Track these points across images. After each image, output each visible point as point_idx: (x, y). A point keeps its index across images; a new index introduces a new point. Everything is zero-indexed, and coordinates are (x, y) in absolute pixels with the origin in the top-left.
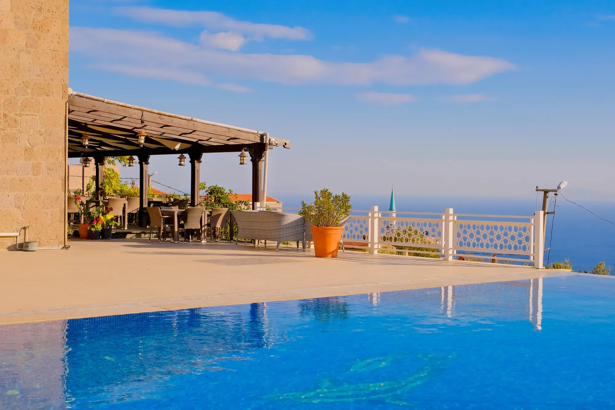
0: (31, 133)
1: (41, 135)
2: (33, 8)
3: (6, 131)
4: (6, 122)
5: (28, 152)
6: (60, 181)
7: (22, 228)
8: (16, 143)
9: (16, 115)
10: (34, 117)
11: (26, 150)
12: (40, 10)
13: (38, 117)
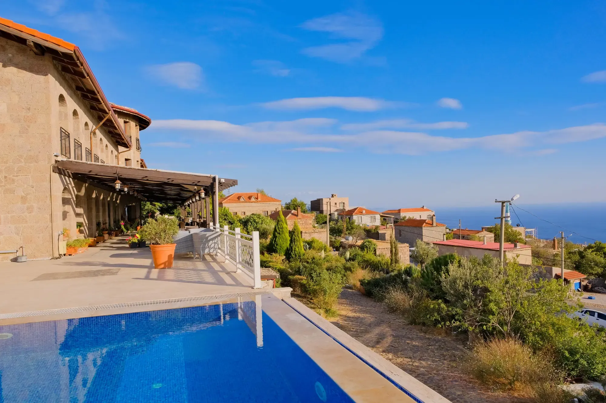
0: (25, 187)
1: (33, 187)
2: (23, 108)
3: (6, 187)
4: (6, 181)
5: (24, 199)
6: (49, 216)
7: (20, 247)
8: (14, 194)
9: (14, 176)
10: (27, 176)
11: (22, 198)
12: (29, 109)
13: (30, 176)
